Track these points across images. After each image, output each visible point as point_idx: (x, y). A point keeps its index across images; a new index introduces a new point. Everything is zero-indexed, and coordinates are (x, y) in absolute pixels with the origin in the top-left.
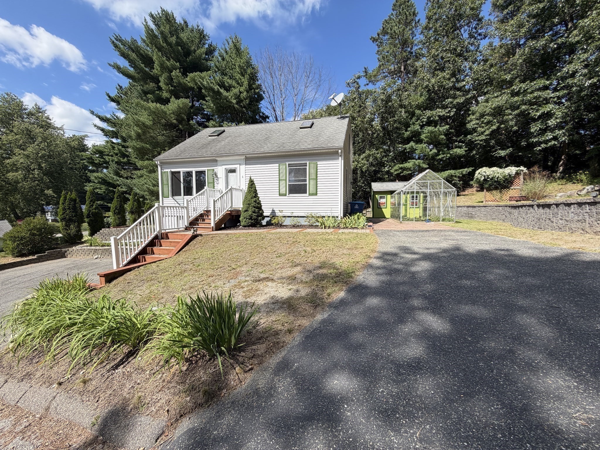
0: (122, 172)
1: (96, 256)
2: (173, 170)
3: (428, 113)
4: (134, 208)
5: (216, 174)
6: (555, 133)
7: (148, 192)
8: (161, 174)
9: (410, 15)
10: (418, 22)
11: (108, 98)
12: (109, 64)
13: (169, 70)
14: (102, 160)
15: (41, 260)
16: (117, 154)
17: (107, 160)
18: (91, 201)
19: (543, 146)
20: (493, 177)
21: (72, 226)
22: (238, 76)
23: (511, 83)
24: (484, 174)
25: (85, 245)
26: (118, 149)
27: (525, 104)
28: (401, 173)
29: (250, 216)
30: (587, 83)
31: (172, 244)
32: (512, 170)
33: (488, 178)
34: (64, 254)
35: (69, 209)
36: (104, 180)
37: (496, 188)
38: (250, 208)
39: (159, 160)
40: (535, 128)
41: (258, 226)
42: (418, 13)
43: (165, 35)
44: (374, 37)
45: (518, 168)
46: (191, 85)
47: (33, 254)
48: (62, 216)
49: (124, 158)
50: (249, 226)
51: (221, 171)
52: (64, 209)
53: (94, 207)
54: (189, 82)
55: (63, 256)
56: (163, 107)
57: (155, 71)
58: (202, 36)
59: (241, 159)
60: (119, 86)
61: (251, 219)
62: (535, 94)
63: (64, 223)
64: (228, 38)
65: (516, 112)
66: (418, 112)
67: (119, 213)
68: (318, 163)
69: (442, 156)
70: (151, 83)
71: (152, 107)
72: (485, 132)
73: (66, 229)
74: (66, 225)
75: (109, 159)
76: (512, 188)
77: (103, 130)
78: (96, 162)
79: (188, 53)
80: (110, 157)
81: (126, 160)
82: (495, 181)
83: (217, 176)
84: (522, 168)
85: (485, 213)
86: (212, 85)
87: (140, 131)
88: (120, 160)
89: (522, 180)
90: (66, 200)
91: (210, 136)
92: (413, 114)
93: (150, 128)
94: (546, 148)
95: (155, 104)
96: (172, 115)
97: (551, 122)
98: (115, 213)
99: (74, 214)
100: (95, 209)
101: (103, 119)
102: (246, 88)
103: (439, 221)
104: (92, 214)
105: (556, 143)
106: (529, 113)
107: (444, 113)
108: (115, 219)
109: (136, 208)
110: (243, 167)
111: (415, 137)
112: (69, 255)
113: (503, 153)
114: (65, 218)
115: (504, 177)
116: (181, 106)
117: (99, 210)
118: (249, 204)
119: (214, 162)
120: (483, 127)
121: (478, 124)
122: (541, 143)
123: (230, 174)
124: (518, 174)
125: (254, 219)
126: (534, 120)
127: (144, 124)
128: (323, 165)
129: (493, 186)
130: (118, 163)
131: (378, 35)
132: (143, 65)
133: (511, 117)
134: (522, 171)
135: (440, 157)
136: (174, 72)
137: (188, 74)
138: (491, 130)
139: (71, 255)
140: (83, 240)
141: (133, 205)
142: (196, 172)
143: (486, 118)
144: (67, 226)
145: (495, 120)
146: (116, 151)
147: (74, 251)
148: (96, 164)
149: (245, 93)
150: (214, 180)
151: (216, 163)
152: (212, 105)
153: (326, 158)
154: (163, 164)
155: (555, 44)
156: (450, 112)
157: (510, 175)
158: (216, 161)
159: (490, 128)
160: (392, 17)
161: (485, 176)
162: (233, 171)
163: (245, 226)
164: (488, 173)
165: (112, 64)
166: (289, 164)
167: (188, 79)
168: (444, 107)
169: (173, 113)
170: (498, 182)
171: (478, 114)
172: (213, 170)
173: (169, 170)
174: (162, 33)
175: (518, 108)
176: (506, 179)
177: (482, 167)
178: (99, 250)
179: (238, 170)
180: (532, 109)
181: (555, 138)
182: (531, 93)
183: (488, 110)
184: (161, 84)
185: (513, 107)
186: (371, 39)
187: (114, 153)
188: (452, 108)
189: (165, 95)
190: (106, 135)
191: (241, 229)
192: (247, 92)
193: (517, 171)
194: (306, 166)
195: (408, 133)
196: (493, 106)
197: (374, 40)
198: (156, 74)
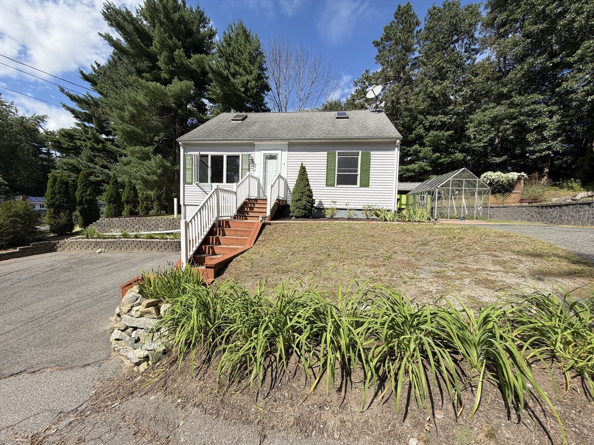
0: (97, 159)
1: (100, 250)
2: (201, 153)
3: (431, 118)
4: (131, 197)
5: (252, 160)
6: (548, 143)
7: (141, 180)
8: (184, 157)
9: (414, 24)
10: (420, 32)
11: (82, 76)
12: (99, 34)
13: (170, 49)
14: (71, 144)
15: (24, 254)
16: (90, 139)
17: (79, 144)
18: (84, 186)
19: (538, 154)
20: (497, 181)
21: (62, 214)
22: (247, 64)
23: (507, 96)
24: (490, 178)
25: (78, 237)
26: (93, 133)
27: (522, 115)
28: (403, 174)
29: (304, 205)
30: (589, 98)
31: (238, 233)
32: (514, 175)
33: (494, 181)
34: (53, 247)
35: (60, 193)
36: (74, 166)
37: (499, 192)
38: (304, 197)
39: (183, 141)
40: (531, 137)
41: (311, 217)
42: (420, 23)
43: (168, 10)
44: (378, 41)
45: (520, 174)
46: (194, 67)
47: (14, 246)
48: (50, 201)
49: (98, 144)
50: (301, 217)
51: (258, 156)
52: (53, 193)
53: (88, 192)
54: (192, 64)
55: (52, 249)
56: (163, 87)
57: (153, 48)
58: (202, 19)
59: (283, 145)
60: (96, 63)
61: (305, 209)
62: (532, 107)
63: (52, 210)
64: (231, 23)
65: (514, 122)
66: (420, 117)
67: (114, 202)
68: (372, 153)
69: (444, 160)
70: (145, 62)
71: (151, 87)
72: (483, 139)
73: (54, 218)
74: (54, 213)
75: (81, 144)
76: (513, 192)
77: (73, 111)
78: (64, 146)
79: (189, 33)
80: (82, 142)
81: (100, 146)
82: (500, 185)
83: (253, 162)
84: (523, 174)
85: (505, 213)
86: (221, 69)
87: (135, 112)
88: (94, 146)
89: (523, 185)
90: (55, 182)
91: (233, 120)
92: (415, 119)
93: (147, 110)
94: (540, 156)
95: (155, 83)
96: (171, 98)
97: (546, 134)
98: (110, 202)
99: (65, 200)
100: (89, 195)
101: (75, 99)
102: (255, 76)
103: (473, 219)
104: (85, 200)
105: (551, 153)
106: (526, 124)
107: (446, 119)
108: (110, 209)
109: (133, 197)
110: (285, 153)
111: (419, 141)
112: (59, 249)
113: (498, 160)
114: (54, 204)
115: (508, 181)
116: (184, 88)
117: (94, 197)
118: (302, 193)
119: (251, 146)
120: (481, 135)
121: (476, 131)
122: (536, 152)
123: (269, 161)
124: (519, 179)
125: (309, 210)
126: (530, 131)
127: (140, 104)
128: (376, 156)
129: (497, 190)
130: (93, 149)
131: (382, 40)
132: (139, 40)
133: (507, 126)
134: (523, 176)
135: (441, 160)
136: (177, 52)
137: (192, 55)
138: (488, 138)
139: (62, 249)
140: (74, 231)
141: (129, 193)
142: (228, 157)
143: (484, 127)
144: (56, 214)
145: (493, 129)
146: (89, 136)
147: (67, 244)
148: (64, 148)
149: (253, 82)
150: (249, 166)
151: (253, 148)
152: (218, 91)
153: (380, 148)
154: (188, 146)
155: (551, 63)
156: (451, 118)
157: (513, 180)
158: (253, 145)
159: (487, 136)
160: (393, 24)
161: (490, 180)
162: (273, 157)
163: (297, 217)
164: (493, 177)
165: (104, 34)
166: (338, 153)
167: (192, 60)
168: (446, 114)
169: (172, 96)
170: (503, 186)
171: (476, 122)
172: (250, 155)
173: (197, 153)
174: (165, 7)
175: (515, 119)
176: (510, 184)
177: (487, 171)
178: (102, 242)
179: (279, 157)
180: (528, 120)
181: (549, 148)
182: (527, 106)
183: (487, 119)
184: (160, 64)
185: (511, 117)
186: (373, 43)
187: (87, 138)
188: (453, 115)
189: (164, 75)
190: (76, 117)
191: (294, 220)
192: (257, 81)
193: (519, 176)
194: (358, 155)
195: (413, 136)
196: (492, 115)
197: (377, 44)
198: (154, 51)
